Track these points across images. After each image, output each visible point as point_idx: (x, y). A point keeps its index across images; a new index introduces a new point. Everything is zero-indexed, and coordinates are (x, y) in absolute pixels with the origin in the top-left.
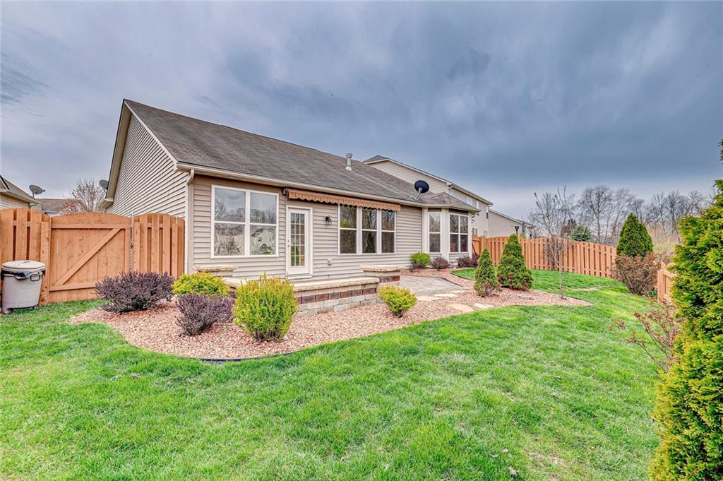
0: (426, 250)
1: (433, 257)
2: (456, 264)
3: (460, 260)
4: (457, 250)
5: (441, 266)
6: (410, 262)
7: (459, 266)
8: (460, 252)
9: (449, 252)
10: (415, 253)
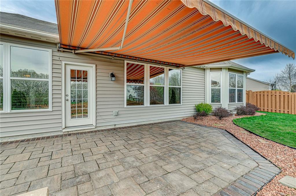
0: (209, 101)
1: (215, 107)
2: (235, 112)
3: (237, 109)
4: (234, 101)
5: (221, 114)
6: (193, 110)
7: (238, 114)
8: (237, 102)
9: (228, 103)
10: (199, 103)
